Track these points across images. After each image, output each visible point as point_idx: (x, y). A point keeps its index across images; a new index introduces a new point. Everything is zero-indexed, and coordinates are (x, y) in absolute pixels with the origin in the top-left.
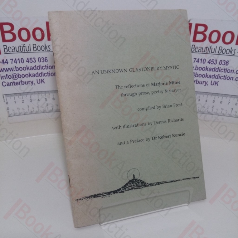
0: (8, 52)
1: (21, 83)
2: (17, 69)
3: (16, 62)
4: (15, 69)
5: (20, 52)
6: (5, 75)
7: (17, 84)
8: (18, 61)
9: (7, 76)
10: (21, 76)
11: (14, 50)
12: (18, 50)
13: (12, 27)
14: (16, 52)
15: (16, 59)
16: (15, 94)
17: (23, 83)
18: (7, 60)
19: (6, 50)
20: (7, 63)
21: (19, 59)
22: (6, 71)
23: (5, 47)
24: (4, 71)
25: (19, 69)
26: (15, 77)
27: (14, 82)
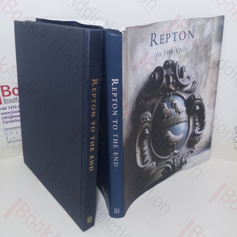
0: (6, 103)
1: (15, 121)
2: (12, 112)
3: (12, 108)
4: (11, 112)
5: (14, 102)
6: (5, 117)
7: (13, 121)
8: (13, 108)
9: (6, 117)
10: (15, 117)
11: (10, 101)
12: (12, 101)
13: (9, 87)
14: (11, 102)
15: (11, 107)
16: (11, 128)
17: (16, 121)
18: (6, 107)
19: (5, 102)
20: (6, 109)
21: (13, 106)
22: (5, 114)
23: (4, 100)
24: (7, 114)
25: (14, 112)
26: (11, 117)
27: (11, 121)
